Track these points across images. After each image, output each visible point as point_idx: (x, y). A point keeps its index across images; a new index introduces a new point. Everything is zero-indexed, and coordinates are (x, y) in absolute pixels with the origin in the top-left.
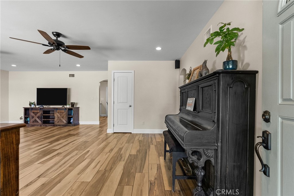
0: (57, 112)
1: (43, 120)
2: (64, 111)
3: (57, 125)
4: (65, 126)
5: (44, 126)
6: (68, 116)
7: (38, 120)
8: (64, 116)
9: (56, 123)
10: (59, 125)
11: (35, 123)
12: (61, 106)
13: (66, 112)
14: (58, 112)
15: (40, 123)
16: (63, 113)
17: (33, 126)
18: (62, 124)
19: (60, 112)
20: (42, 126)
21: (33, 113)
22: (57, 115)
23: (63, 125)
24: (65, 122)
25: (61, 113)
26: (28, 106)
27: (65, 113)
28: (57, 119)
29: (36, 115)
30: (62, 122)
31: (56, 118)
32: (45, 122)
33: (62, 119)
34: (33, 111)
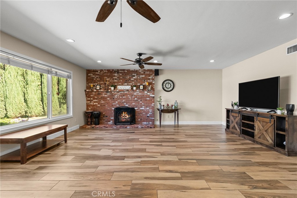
0: (258, 119)
1: (242, 128)
2: (267, 120)
3: (258, 143)
4: (270, 148)
5: (242, 137)
6: (276, 131)
7: (236, 126)
8: (269, 130)
9: (256, 138)
10: (261, 144)
11: (234, 131)
12: (265, 111)
13: (273, 123)
14: (259, 121)
15: (238, 132)
16: (267, 123)
17: (233, 133)
18: (265, 142)
19: (263, 122)
20: (241, 136)
21: (233, 116)
22: (258, 125)
23: (267, 146)
24: (270, 141)
25: (264, 124)
26: (230, 107)
27: (270, 125)
28: (258, 132)
29: (235, 119)
30: (266, 139)
31: (256, 129)
32: (244, 132)
33: (264, 133)
34: (233, 114)
